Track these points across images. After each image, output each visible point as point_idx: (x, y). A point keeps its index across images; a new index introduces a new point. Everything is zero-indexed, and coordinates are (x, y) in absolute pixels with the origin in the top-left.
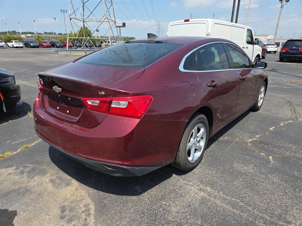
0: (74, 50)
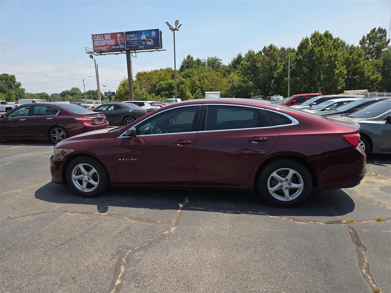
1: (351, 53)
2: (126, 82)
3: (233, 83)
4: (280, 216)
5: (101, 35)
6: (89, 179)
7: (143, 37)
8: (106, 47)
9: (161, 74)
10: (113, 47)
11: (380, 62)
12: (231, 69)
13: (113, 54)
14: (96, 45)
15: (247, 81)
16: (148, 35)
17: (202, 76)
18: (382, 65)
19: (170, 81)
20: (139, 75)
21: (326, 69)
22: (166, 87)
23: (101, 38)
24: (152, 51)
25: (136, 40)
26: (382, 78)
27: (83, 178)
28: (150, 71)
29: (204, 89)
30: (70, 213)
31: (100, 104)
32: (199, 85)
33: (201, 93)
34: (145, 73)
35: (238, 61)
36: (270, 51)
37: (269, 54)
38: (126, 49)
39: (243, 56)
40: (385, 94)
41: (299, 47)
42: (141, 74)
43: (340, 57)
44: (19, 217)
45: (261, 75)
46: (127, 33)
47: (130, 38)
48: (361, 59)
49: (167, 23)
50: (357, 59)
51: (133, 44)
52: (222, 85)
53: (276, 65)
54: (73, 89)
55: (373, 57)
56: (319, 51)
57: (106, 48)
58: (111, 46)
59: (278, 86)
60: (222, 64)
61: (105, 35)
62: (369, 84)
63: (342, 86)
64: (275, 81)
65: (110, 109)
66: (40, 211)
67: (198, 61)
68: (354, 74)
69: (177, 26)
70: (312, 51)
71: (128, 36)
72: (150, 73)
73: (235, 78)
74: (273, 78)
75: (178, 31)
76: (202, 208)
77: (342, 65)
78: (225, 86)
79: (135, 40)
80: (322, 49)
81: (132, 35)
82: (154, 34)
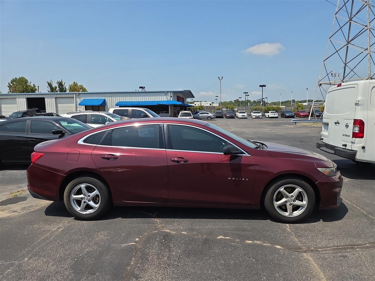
0: (316, 120)
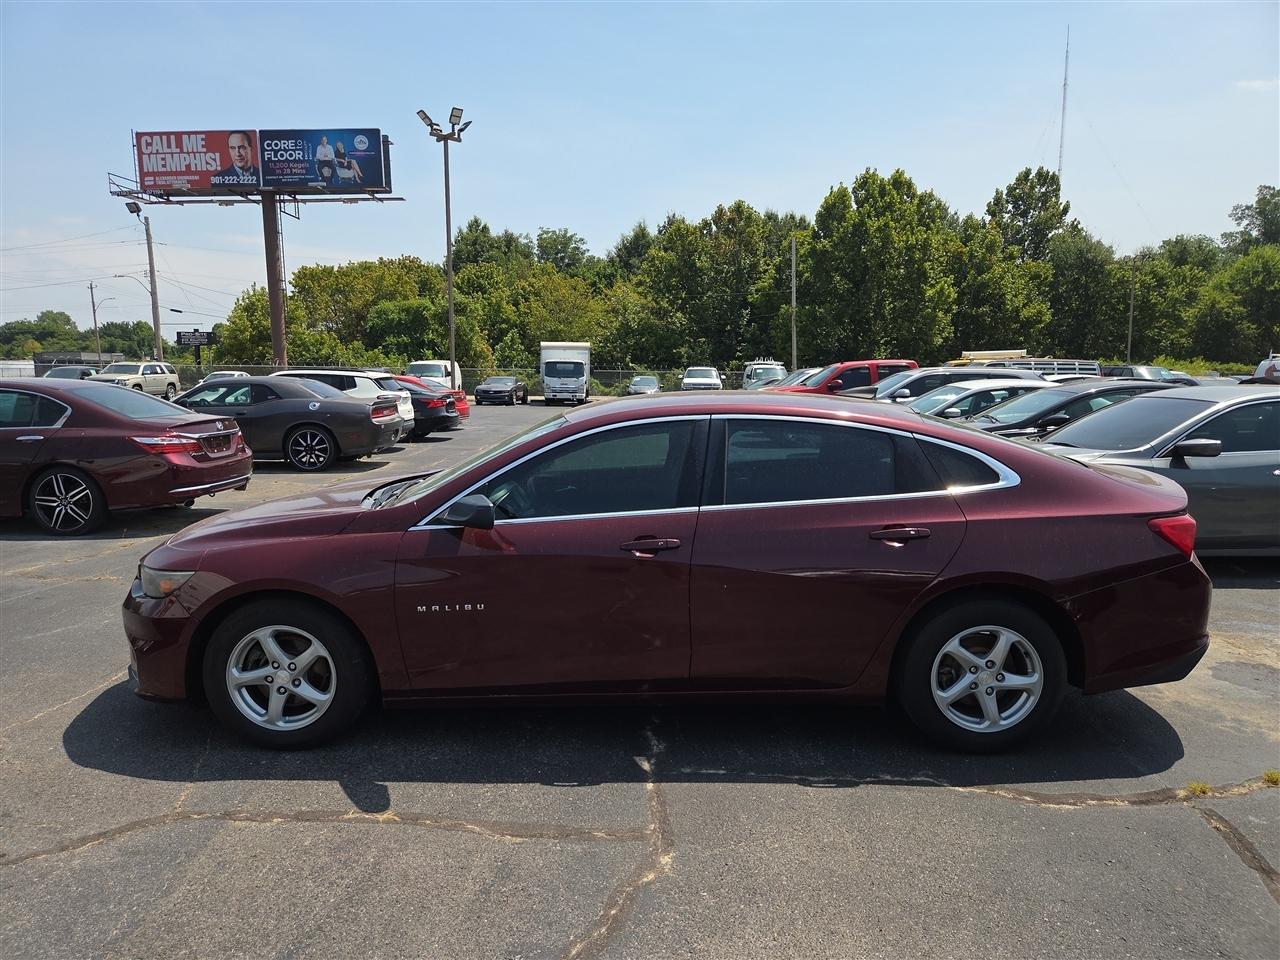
1: (967, 239)
2: (258, 301)
3: (623, 315)
4: (988, 786)
5: (168, 134)
6: (296, 682)
7: (325, 152)
8: (187, 178)
9: (382, 278)
10: (215, 180)
11: (1045, 268)
12: (616, 271)
13: (211, 201)
14: (148, 166)
15: (667, 312)
16: (340, 146)
17: (523, 288)
18: (1051, 279)
19: (415, 302)
20: (305, 277)
21: (898, 285)
22: (400, 319)
23: (169, 146)
24: (355, 200)
25: (299, 161)
26: (1053, 315)
27: (270, 679)
28: (344, 264)
29: (532, 331)
30: (247, 819)
31: (163, 373)
32: (513, 317)
33: (522, 344)
34: (328, 271)
35: (635, 247)
36: (735, 221)
37: (733, 231)
38: (262, 187)
39: (653, 232)
40: (1077, 364)
41: (820, 216)
42: (311, 274)
43: (937, 249)
44: (44, 852)
45: (710, 293)
46: (267, 135)
47: (276, 152)
48: (994, 258)
49: (423, 115)
50: (984, 258)
51: (289, 171)
52: (589, 322)
53: (754, 266)
54: (45, 316)
55: (1025, 251)
56: (879, 229)
57: (189, 182)
58: (205, 175)
59: (764, 329)
60: (587, 254)
61: (185, 137)
62: (1016, 332)
63: (945, 334)
64: (752, 314)
65: (230, 399)
66: (124, 821)
67: (509, 240)
68: (977, 302)
69: (457, 128)
70: (860, 228)
71: (269, 145)
72: (343, 273)
73: (630, 297)
74: (745, 304)
75: (460, 141)
76: (722, 772)
77: (945, 273)
78: (599, 324)
79: (295, 161)
80: (886, 225)
81: (283, 144)
82: (362, 144)
